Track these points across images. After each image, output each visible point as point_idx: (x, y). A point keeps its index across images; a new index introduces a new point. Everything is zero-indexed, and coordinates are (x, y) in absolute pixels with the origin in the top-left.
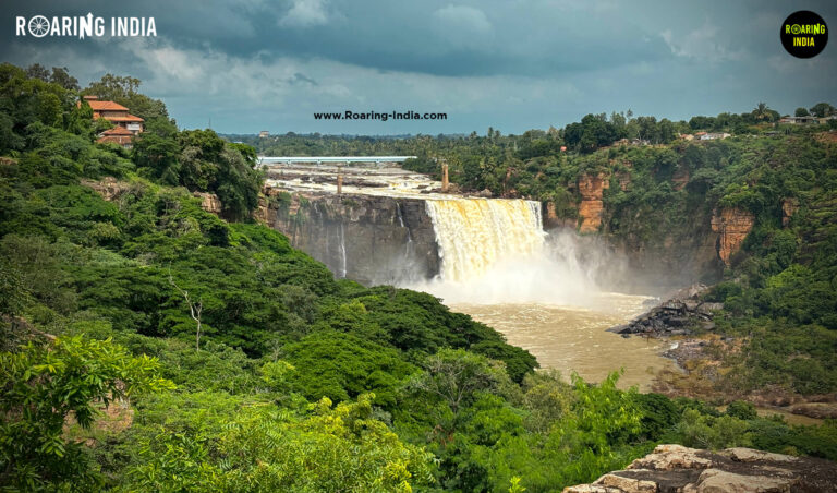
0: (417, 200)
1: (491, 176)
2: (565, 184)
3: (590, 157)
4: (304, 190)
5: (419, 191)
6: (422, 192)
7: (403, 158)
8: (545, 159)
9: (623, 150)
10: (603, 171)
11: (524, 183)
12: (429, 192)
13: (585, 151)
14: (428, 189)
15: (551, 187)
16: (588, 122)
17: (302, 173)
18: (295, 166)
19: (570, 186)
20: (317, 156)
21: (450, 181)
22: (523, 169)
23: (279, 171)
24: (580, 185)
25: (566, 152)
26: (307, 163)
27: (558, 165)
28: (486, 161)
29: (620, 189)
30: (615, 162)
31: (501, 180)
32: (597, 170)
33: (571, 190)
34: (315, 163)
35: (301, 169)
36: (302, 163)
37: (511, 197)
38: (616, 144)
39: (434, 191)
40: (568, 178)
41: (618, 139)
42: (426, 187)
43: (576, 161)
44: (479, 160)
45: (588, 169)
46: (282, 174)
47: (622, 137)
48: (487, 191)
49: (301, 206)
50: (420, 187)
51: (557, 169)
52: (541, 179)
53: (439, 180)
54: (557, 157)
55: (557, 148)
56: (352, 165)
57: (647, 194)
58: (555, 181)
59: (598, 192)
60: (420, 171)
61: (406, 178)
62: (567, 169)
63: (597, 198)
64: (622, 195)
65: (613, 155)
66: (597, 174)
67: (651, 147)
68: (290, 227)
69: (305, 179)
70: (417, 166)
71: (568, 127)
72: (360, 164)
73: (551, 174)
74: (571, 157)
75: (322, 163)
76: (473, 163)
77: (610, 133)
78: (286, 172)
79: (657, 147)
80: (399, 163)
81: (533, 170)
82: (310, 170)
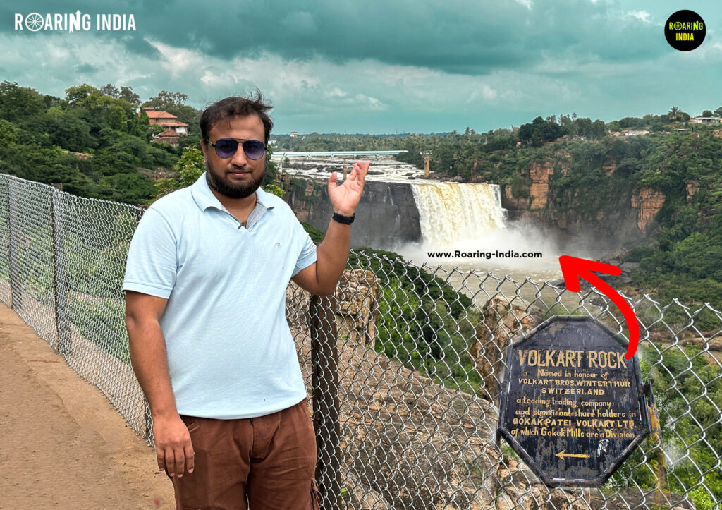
0: (404, 184)
1: (462, 165)
2: (520, 171)
3: (539, 150)
4: (318, 177)
5: (407, 177)
6: (409, 178)
7: (397, 152)
8: (504, 152)
9: (564, 144)
10: (549, 161)
11: (488, 171)
12: (414, 178)
13: (535, 145)
14: (414, 176)
15: (509, 173)
16: (538, 123)
17: (318, 164)
18: (314, 159)
19: (523, 172)
20: (333, 151)
21: (431, 169)
22: (487, 160)
23: (301, 163)
24: (531, 171)
25: (521, 147)
26: (324, 157)
27: (515, 156)
28: (459, 154)
29: (562, 175)
30: (558, 154)
31: (469, 168)
32: (544, 160)
33: (523, 175)
34: (330, 156)
35: (318, 161)
36: (320, 157)
37: (478, 181)
38: (559, 140)
39: (419, 177)
40: (521, 166)
41: (561, 136)
42: (412, 174)
43: (528, 153)
44: (453, 153)
45: (537, 159)
46: (303, 165)
47: (564, 134)
48: (458, 177)
49: (315, 189)
50: (408, 174)
51: (513, 160)
52: (500, 167)
53: (423, 169)
54: (514, 151)
55: (514, 143)
56: (358, 157)
57: (584, 179)
58: (512, 168)
59: (545, 178)
60: (409, 162)
61: (398, 167)
62: (521, 159)
63: (544, 182)
64: (563, 180)
65: (557, 148)
66: (544, 163)
67: (586, 142)
68: (306, 206)
69: (320, 169)
70: (407, 159)
71: (522, 127)
72: (365, 157)
73: (508, 163)
74: (525, 150)
75: (335, 156)
76: (448, 155)
77: (554, 131)
78: (306, 163)
79: (591, 142)
80: (395, 156)
81: (495, 160)
82: (325, 162)
